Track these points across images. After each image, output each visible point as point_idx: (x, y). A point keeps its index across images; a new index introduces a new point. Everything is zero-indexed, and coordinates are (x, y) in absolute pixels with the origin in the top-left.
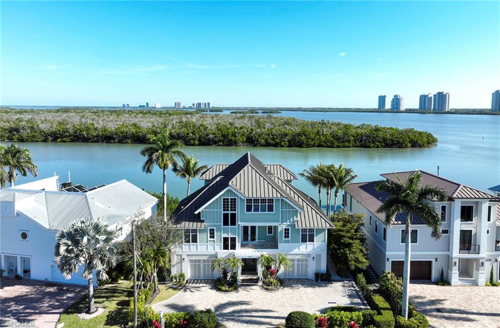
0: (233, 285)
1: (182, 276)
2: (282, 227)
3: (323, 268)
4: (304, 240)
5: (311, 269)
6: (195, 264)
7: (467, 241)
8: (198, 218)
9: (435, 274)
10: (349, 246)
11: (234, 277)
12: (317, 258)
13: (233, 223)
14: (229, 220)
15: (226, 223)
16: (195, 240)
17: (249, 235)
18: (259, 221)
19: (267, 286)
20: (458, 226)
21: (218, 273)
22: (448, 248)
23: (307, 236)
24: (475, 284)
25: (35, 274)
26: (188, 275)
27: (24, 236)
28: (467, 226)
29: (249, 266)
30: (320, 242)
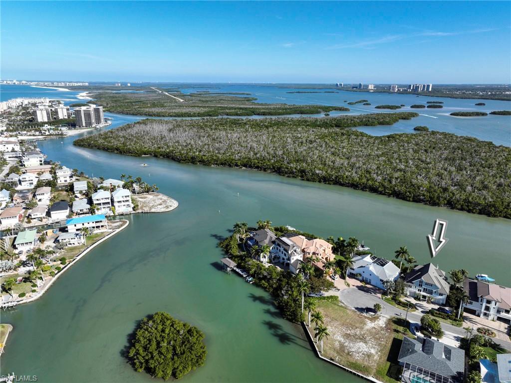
0: (419, 300)
1: (407, 294)
2: (434, 291)
3: (444, 303)
4: (440, 295)
5: (441, 302)
6: (410, 292)
7: (487, 308)
8: (413, 283)
9: (477, 313)
10: (451, 300)
11: (420, 298)
12: (443, 300)
13: (421, 286)
14: (420, 285)
15: (419, 286)
16: (411, 287)
17: (425, 290)
18: (429, 288)
19: (428, 302)
20: (484, 304)
21: (416, 296)
22: (481, 308)
23: (441, 295)
24: (488, 319)
25: (372, 283)
26: (408, 294)
27: (370, 275)
28: (488, 305)
29: (424, 297)
30: (444, 297)
